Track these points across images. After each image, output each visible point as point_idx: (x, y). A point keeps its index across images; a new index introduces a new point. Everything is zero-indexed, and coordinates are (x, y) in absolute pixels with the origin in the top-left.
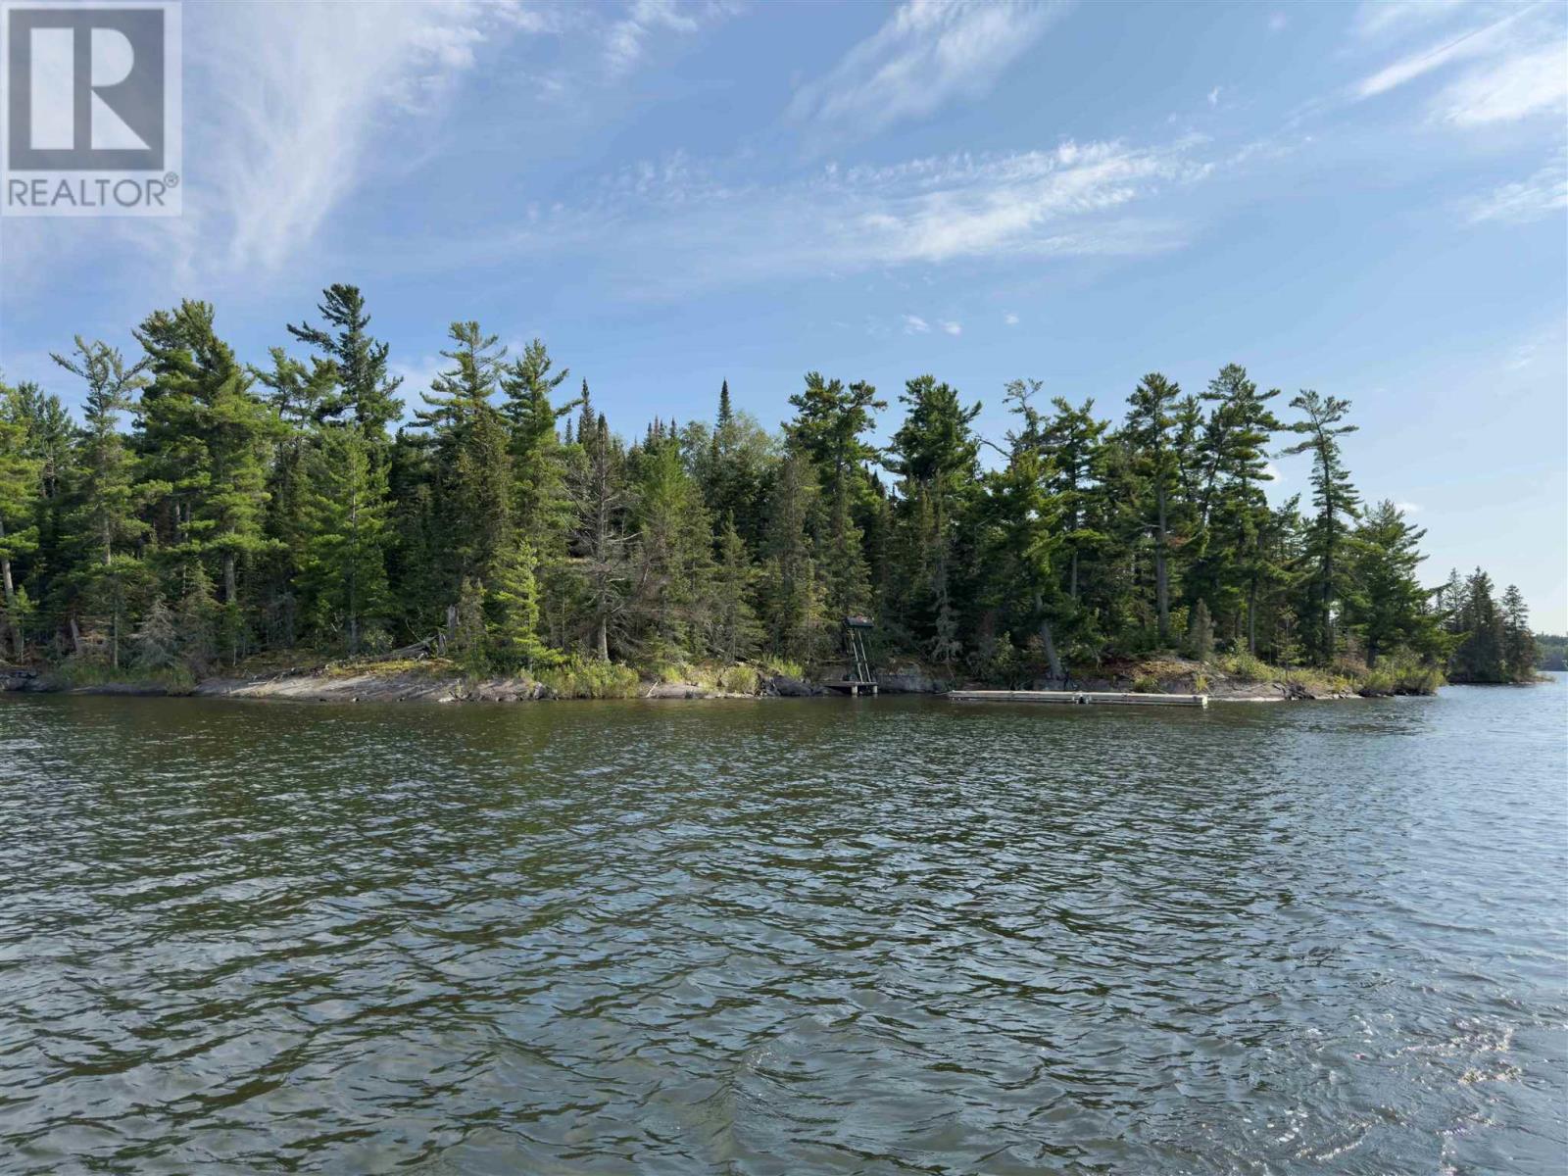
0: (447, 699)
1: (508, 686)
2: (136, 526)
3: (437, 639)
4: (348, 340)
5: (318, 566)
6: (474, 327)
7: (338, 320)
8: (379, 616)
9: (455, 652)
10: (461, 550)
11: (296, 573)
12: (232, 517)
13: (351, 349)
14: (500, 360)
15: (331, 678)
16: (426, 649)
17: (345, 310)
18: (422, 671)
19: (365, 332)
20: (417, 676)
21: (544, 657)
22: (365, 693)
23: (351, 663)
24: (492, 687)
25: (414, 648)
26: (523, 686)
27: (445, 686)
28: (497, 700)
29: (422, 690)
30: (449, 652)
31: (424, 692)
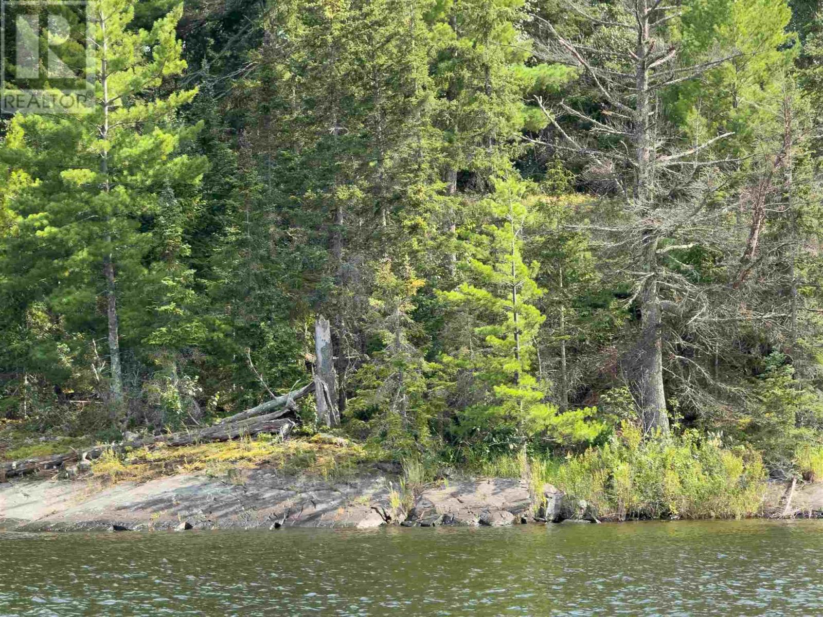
0: (373, 522)
3: (312, 389)
5: (52, 239)
8: (180, 346)
9: (358, 422)
10: (342, 193)
15: (105, 479)
16: (291, 414)
18: (302, 462)
20: (291, 475)
21: (554, 429)
22: (198, 511)
23: (136, 448)
24: (453, 495)
25: (263, 412)
26: (518, 492)
27: (359, 493)
28: (476, 523)
29: (315, 504)
30: (344, 420)
31: (319, 507)
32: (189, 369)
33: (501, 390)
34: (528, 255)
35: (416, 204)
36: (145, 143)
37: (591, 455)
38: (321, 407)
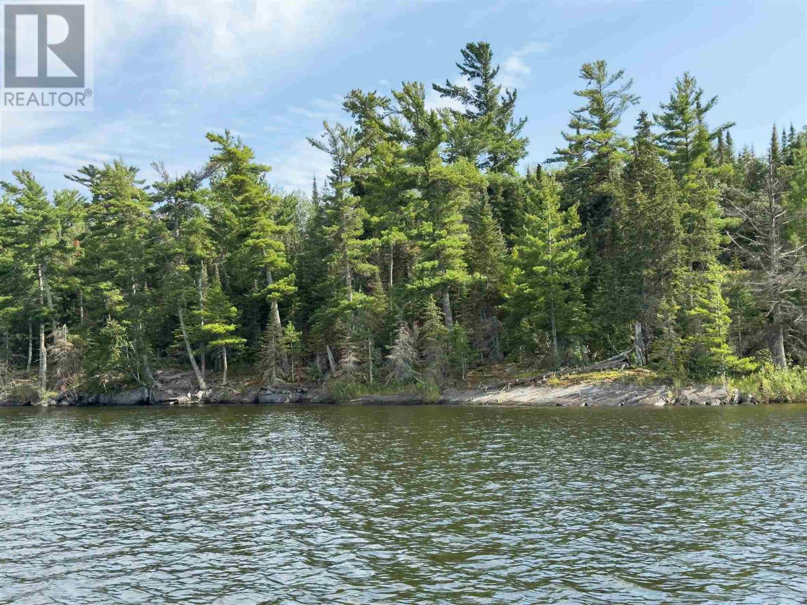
0: (661, 404)
1: (708, 391)
2: (366, 268)
3: (634, 350)
4: (481, 90)
5: (530, 293)
6: (601, 65)
7: (473, 75)
8: (580, 334)
9: (654, 363)
10: (645, 272)
11: (503, 301)
12: (449, 256)
13: (485, 100)
14: (626, 92)
15: (552, 386)
16: (626, 360)
17: (478, 65)
18: (631, 379)
19: (495, 82)
20: (627, 384)
21: (737, 365)
22: (590, 399)
23: (564, 374)
24: (694, 392)
25: (615, 360)
26: (722, 391)
27: (655, 392)
28: (705, 403)
29: (636, 396)
30: (647, 363)
31: (639, 397)
32: (585, 343)
33: (713, 350)
34: (724, 295)
35: (676, 276)
36: (565, 255)
37: (753, 376)
38: (638, 357)
